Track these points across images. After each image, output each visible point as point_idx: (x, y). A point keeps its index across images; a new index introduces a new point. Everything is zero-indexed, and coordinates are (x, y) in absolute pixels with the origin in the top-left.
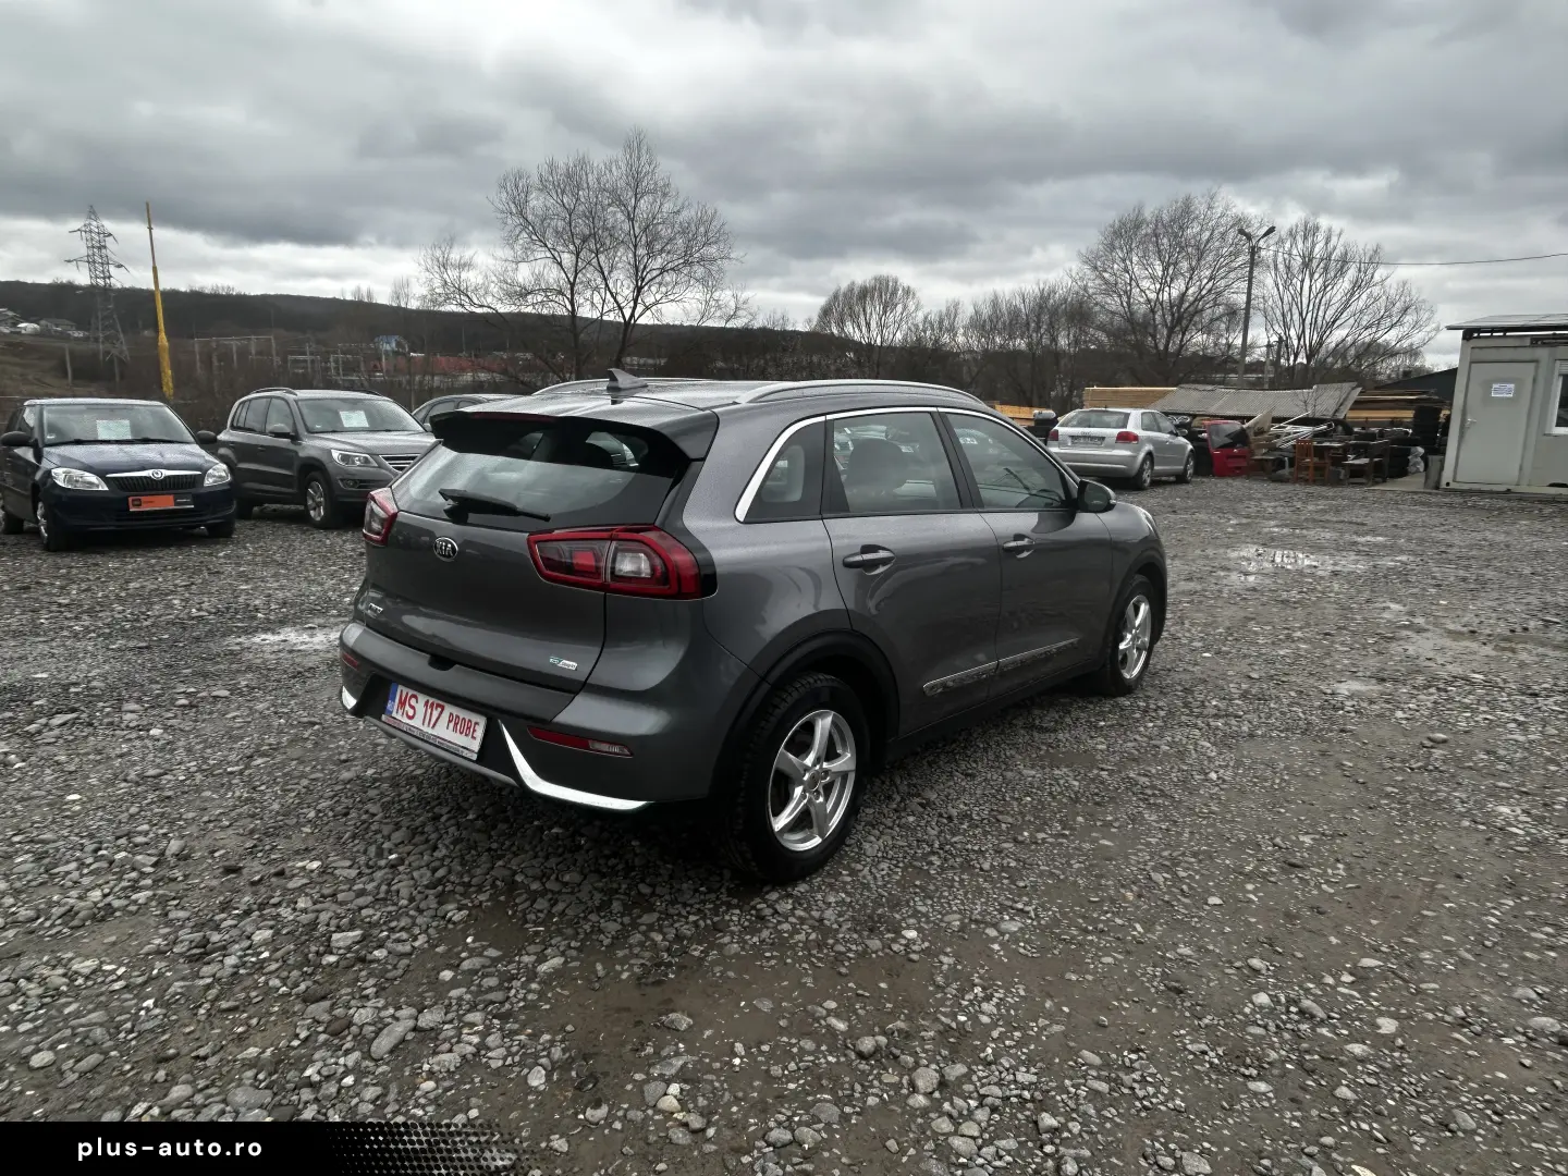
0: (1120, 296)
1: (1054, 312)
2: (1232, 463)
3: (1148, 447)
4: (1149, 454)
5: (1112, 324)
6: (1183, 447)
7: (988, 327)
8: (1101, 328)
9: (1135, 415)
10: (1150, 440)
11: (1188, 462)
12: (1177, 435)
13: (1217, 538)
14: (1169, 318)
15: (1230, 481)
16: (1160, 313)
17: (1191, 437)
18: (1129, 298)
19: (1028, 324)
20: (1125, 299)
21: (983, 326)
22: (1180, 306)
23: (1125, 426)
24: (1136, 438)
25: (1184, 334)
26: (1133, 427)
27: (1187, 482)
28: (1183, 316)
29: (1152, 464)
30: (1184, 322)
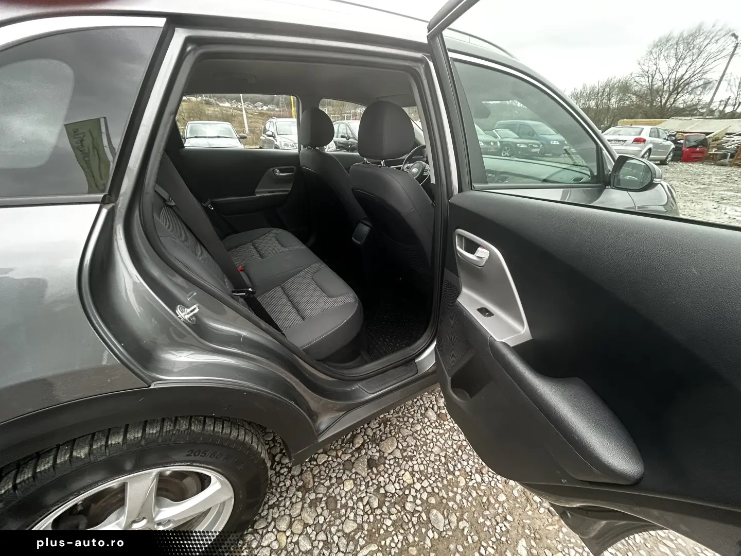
0: (649, 77)
1: (612, 88)
2: (694, 156)
3: (651, 146)
4: (650, 150)
5: (640, 91)
6: (669, 146)
7: (579, 96)
8: (635, 94)
9: (647, 129)
10: (651, 142)
11: (669, 154)
12: (668, 140)
13: (685, 196)
14: (671, 88)
15: (691, 164)
16: (668, 85)
17: (675, 142)
18: (653, 78)
19: (598, 94)
20: (651, 78)
21: (577, 95)
22: (679, 81)
23: (640, 134)
24: (644, 141)
25: (677, 95)
26: (645, 135)
27: (666, 164)
28: (678, 87)
29: (649, 155)
30: (680, 89)
